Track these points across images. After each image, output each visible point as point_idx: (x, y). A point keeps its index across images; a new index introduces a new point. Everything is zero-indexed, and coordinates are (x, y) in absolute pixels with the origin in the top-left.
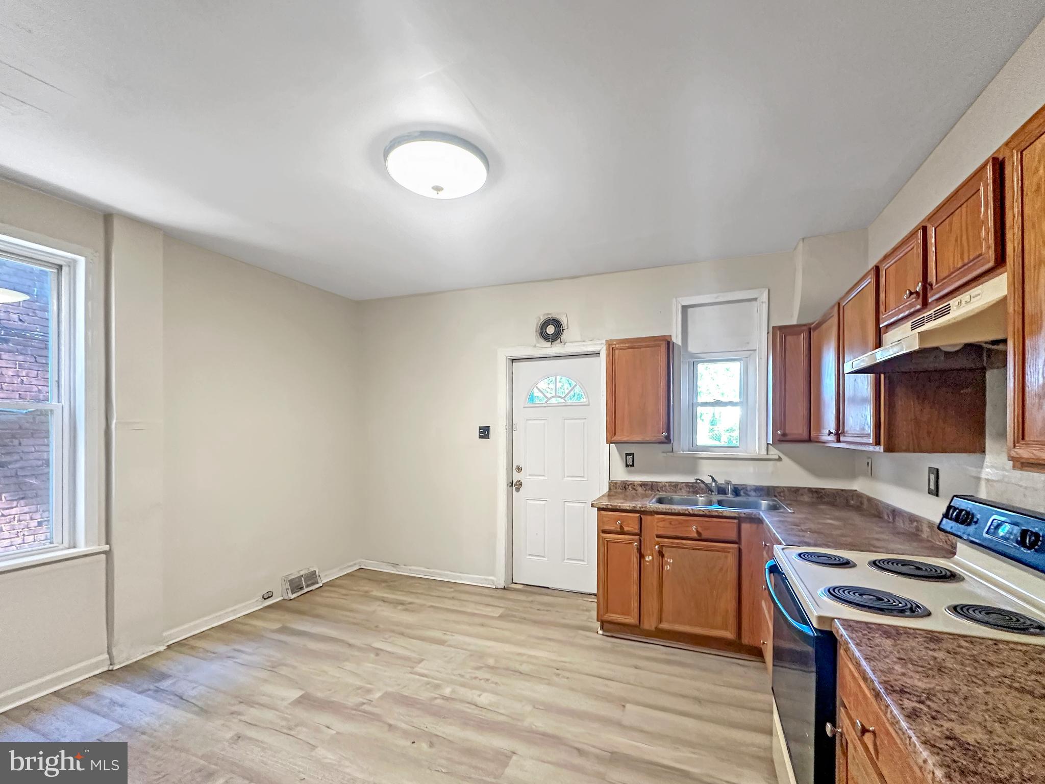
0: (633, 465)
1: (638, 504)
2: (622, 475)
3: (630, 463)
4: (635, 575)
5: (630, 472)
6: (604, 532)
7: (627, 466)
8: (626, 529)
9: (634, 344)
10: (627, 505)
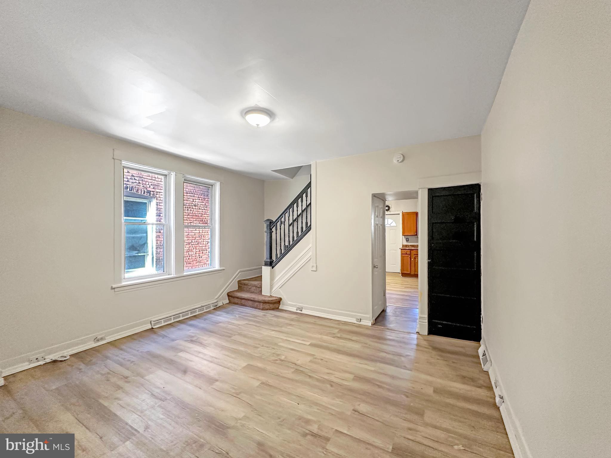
0: (408, 241)
1: (410, 248)
2: (405, 243)
3: (407, 240)
4: (409, 263)
5: (407, 242)
6: (402, 254)
7: (407, 241)
8: (407, 253)
9: (408, 213)
10: (407, 248)
